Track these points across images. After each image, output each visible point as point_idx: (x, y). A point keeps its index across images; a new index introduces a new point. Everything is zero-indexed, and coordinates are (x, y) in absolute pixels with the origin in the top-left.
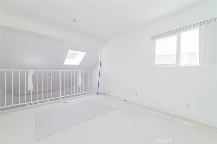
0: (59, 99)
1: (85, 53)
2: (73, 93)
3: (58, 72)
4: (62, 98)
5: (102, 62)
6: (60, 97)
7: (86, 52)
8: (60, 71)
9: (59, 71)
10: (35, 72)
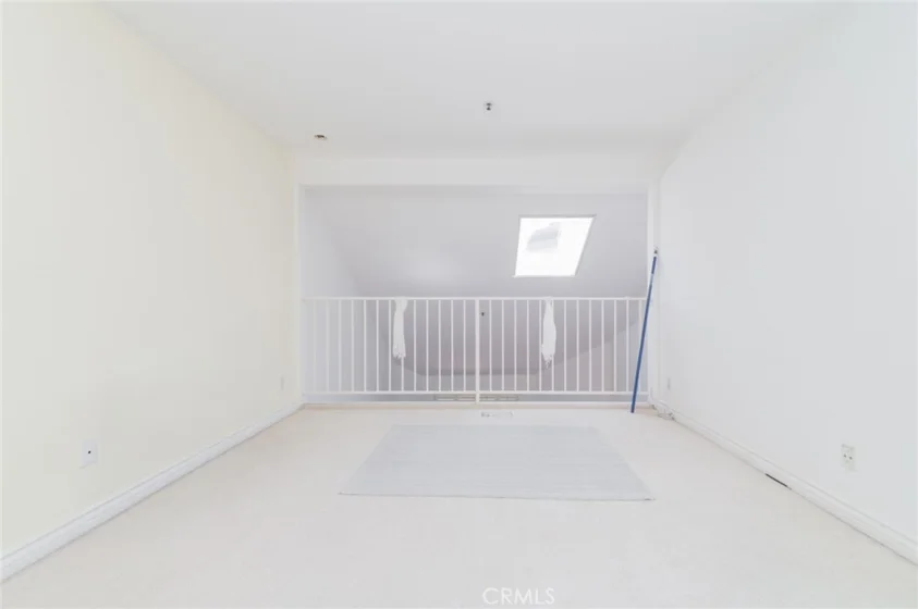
0: (473, 398)
1: (587, 222)
2: (572, 387)
3: (471, 305)
4: (484, 397)
5: (662, 256)
6: (478, 392)
7: (593, 216)
8: (477, 300)
9: (474, 301)
10: (410, 303)
